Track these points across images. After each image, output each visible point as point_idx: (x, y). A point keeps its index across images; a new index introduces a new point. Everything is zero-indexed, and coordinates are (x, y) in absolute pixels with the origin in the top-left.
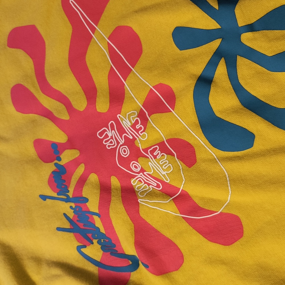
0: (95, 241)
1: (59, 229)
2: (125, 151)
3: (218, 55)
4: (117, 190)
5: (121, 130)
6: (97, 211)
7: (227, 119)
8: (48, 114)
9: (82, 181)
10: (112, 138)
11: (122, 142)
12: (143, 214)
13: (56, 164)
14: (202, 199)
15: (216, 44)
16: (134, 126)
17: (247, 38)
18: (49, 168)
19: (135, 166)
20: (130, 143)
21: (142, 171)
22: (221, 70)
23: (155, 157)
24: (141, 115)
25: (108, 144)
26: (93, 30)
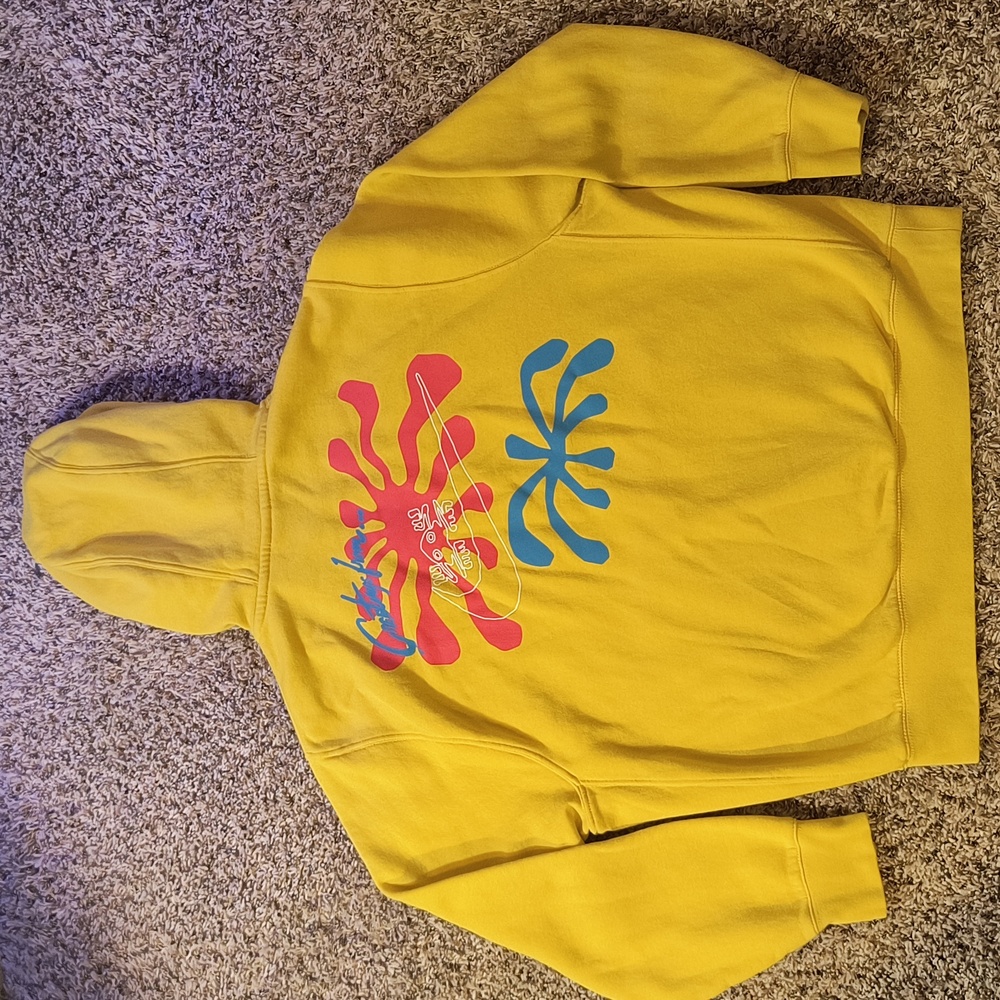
0: (377, 618)
1: (343, 596)
2: (431, 538)
3: (541, 473)
4: (413, 572)
5: (433, 516)
6: (388, 589)
7: (534, 535)
8: (363, 479)
9: (380, 555)
10: (422, 520)
11: (431, 527)
12: (433, 601)
13: (358, 531)
14: (492, 602)
15: (543, 462)
16: (446, 515)
17: (569, 465)
18: (350, 533)
19: (438, 554)
20: (439, 531)
21: (443, 561)
22: (540, 488)
23: (459, 551)
24: (456, 507)
25: (416, 525)
26: (432, 410)
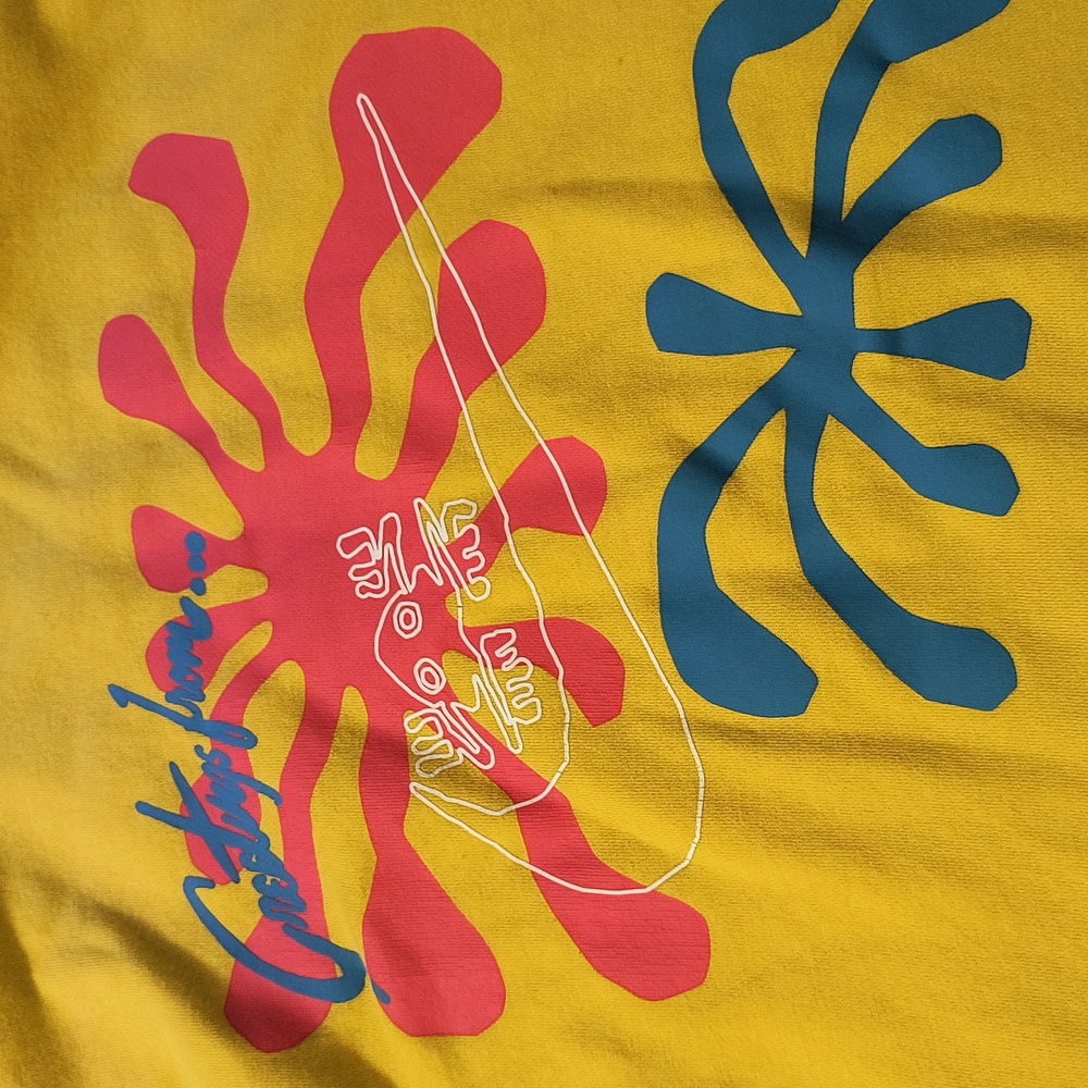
0: (246, 876)
1: (143, 808)
2: (409, 622)
3: (770, 397)
4: (353, 733)
5: (414, 550)
6: (276, 786)
7: (746, 607)
8: (201, 438)
9: (253, 677)
10: (379, 564)
11: (408, 587)
12: (413, 830)
13: (185, 602)
14: (609, 833)
15: (773, 361)
16: (456, 548)
17: (870, 370)
18: (161, 608)
19: (430, 675)
20: (432, 598)
21: (447, 695)
22: (768, 448)
23: (497, 664)
24: (489, 521)
25: (362, 581)
26: (409, 209)
